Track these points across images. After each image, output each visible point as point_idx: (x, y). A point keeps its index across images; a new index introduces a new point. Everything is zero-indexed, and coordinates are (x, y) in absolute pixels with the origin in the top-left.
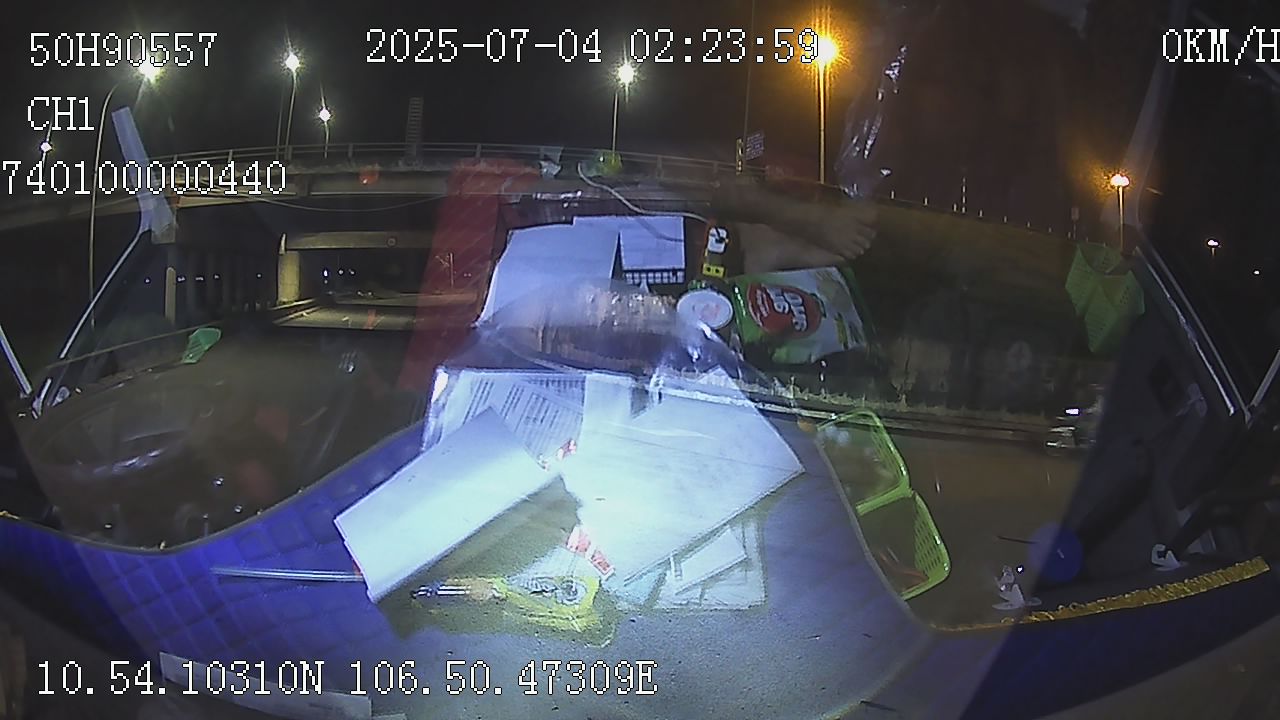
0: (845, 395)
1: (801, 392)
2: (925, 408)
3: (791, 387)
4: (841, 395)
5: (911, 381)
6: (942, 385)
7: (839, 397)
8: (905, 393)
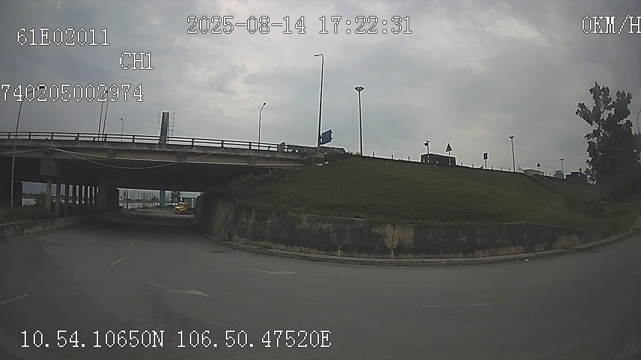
0: (365, 253)
1: (344, 253)
2: (403, 255)
3: (339, 251)
4: (363, 253)
5: (396, 243)
6: (411, 244)
7: (362, 254)
8: (393, 250)
